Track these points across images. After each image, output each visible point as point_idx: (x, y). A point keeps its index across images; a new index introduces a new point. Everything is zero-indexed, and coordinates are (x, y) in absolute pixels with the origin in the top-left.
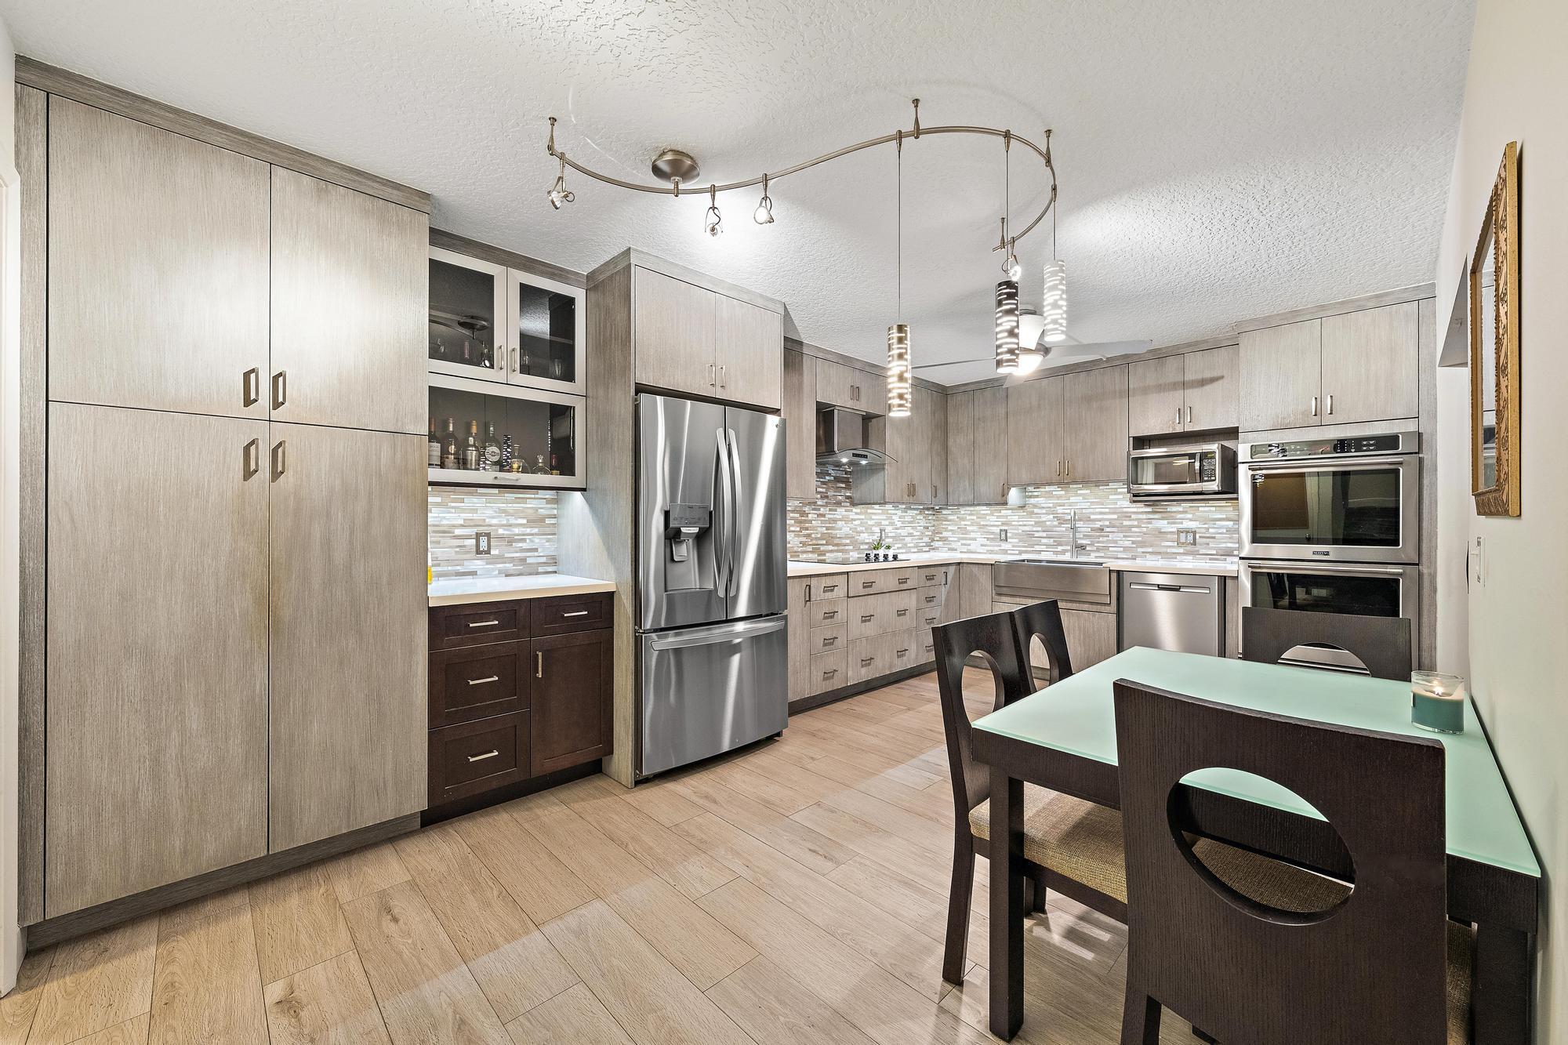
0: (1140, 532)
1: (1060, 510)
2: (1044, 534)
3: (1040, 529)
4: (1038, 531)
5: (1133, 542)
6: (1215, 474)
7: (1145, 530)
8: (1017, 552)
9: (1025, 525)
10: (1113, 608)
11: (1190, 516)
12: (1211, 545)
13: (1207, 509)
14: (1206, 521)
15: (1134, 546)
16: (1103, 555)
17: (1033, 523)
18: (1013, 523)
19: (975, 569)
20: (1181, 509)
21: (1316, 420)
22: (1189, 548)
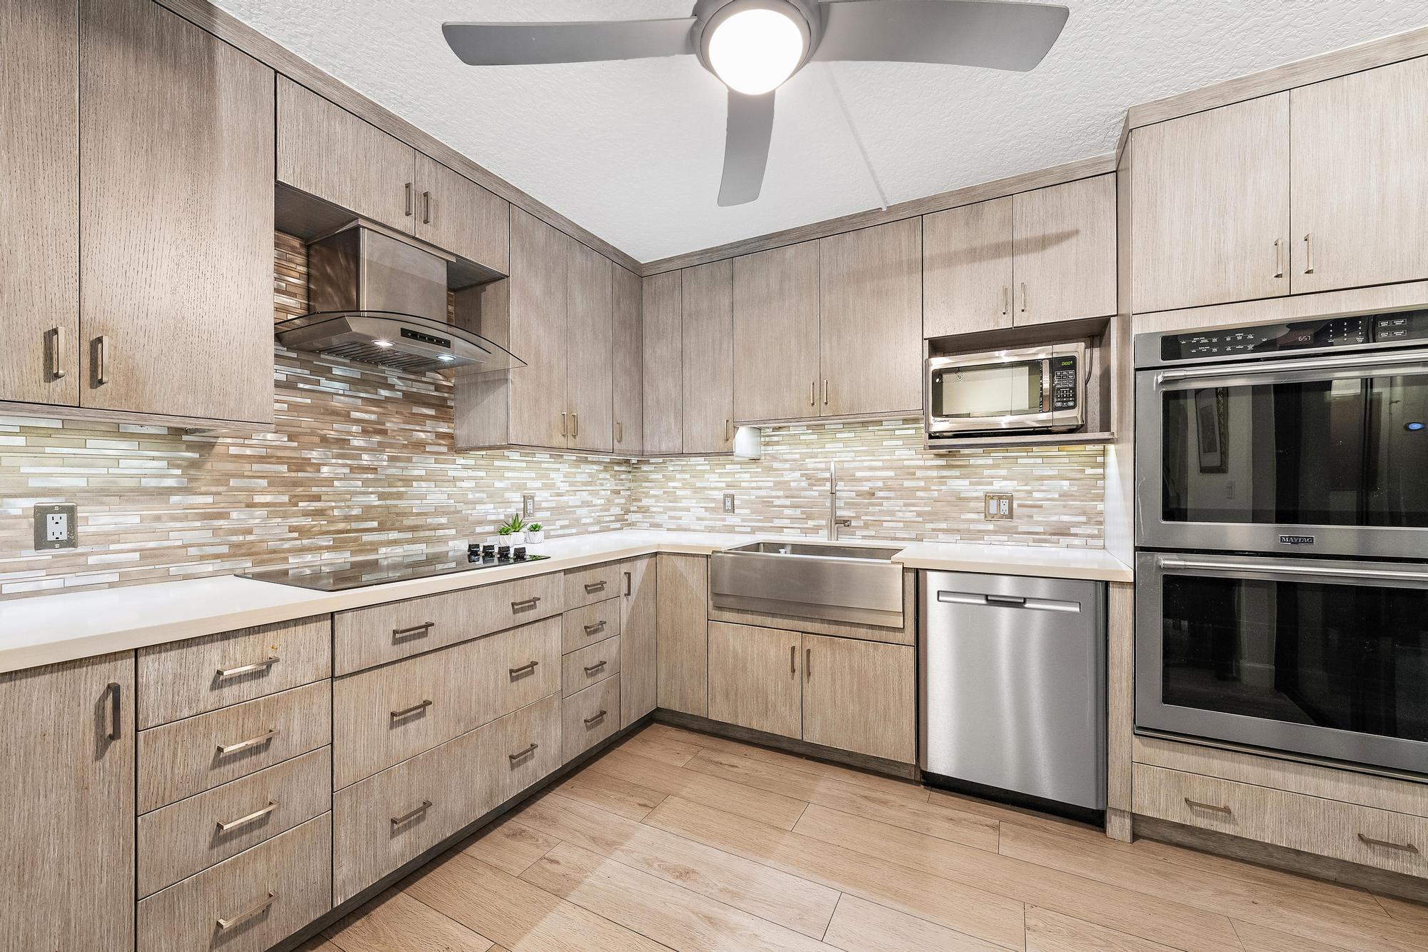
0: (929, 498)
1: (810, 463)
2: (788, 502)
3: (781, 493)
4: (778, 497)
5: (919, 514)
6: (1075, 396)
7: (936, 494)
8: (749, 529)
9: (760, 488)
10: (909, 636)
11: (1003, 472)
12: (1036, 518)
13: (1032, 461)
14: (1027, 479)
15: (921, 519)
16: (873, 533)
17: (772, 484)
18: (743, 484)
19: (680, 562)
20: (990, 461)
21: (1281, 287)
22: (1005, 523)
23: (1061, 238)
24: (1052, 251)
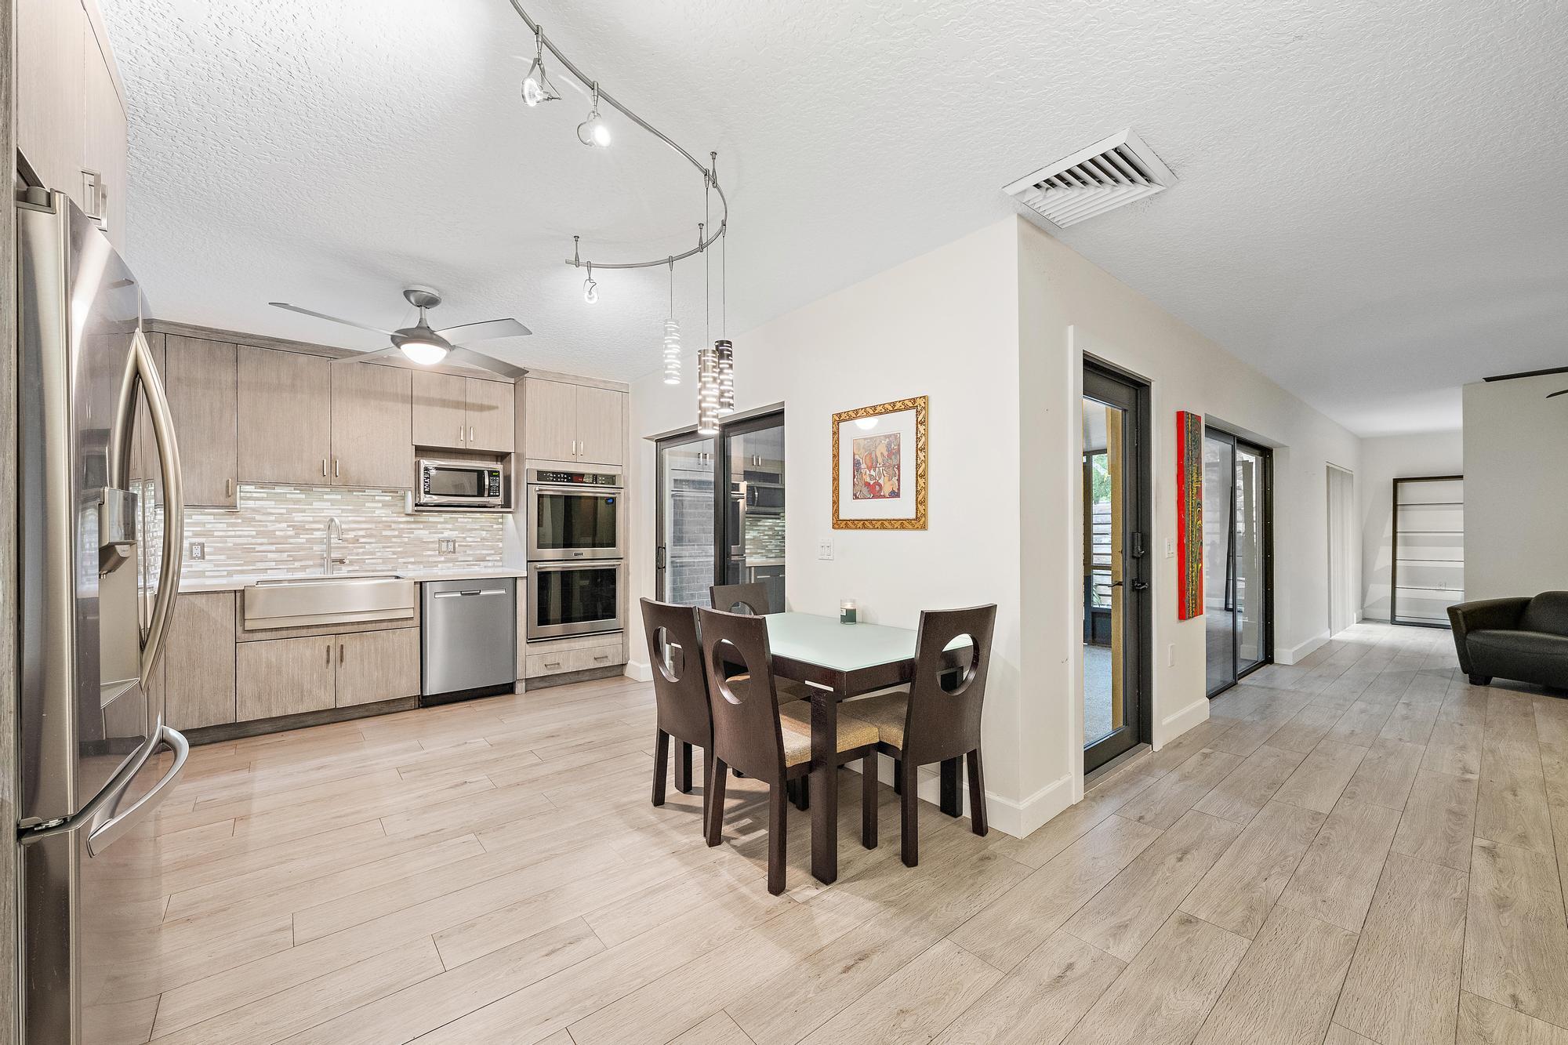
0: (401, 543)
1: (298, 517)
2: (273, 548)
3: (265, 541)
4: (261, 544)
5: (394, 553)
6: (499, 490)
7: (406, 540)
8: (225, 573)
9: (240, 537)
10: (417, 622)
11: (450, 526)
12: (468, 552)
13: (466, 520)
14: (463, 530)
15: (395, 556)
16: (357, 568)
17: (254, 533)
18: (216, 534)
20: (442, 520)
21: (573, 458)
22: (451, 556)
23: (490, 408)
24: (486, 414)
